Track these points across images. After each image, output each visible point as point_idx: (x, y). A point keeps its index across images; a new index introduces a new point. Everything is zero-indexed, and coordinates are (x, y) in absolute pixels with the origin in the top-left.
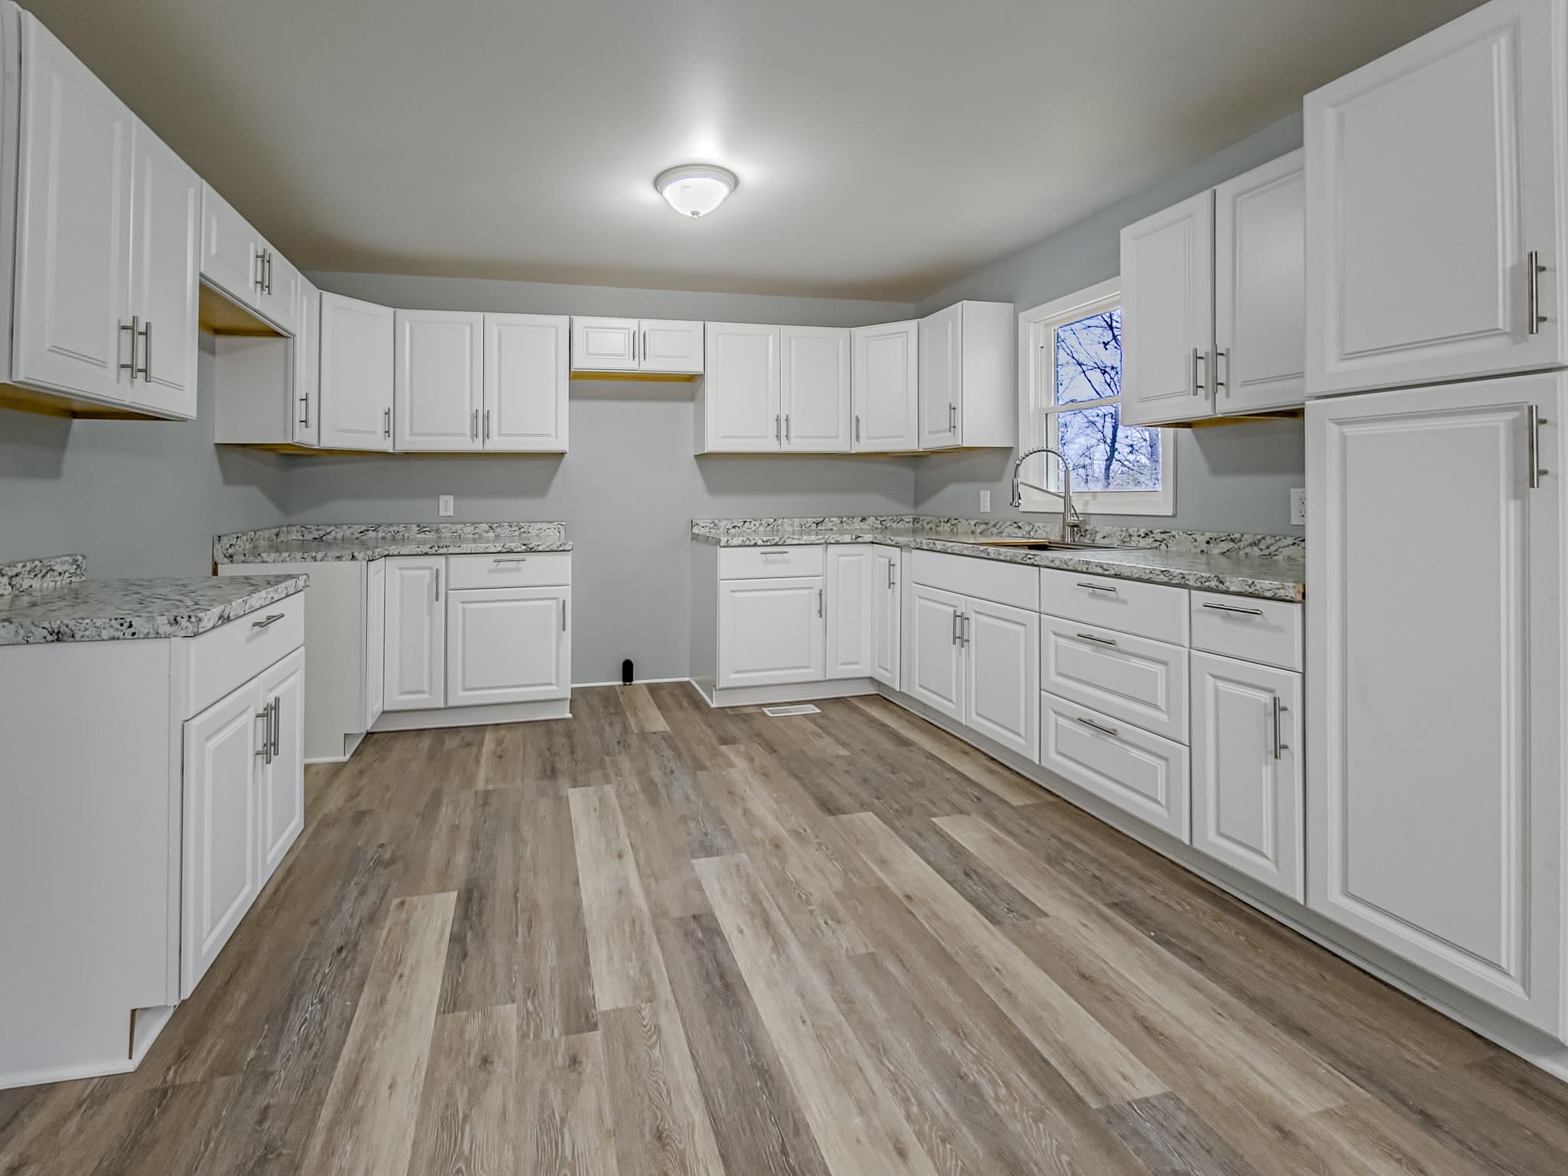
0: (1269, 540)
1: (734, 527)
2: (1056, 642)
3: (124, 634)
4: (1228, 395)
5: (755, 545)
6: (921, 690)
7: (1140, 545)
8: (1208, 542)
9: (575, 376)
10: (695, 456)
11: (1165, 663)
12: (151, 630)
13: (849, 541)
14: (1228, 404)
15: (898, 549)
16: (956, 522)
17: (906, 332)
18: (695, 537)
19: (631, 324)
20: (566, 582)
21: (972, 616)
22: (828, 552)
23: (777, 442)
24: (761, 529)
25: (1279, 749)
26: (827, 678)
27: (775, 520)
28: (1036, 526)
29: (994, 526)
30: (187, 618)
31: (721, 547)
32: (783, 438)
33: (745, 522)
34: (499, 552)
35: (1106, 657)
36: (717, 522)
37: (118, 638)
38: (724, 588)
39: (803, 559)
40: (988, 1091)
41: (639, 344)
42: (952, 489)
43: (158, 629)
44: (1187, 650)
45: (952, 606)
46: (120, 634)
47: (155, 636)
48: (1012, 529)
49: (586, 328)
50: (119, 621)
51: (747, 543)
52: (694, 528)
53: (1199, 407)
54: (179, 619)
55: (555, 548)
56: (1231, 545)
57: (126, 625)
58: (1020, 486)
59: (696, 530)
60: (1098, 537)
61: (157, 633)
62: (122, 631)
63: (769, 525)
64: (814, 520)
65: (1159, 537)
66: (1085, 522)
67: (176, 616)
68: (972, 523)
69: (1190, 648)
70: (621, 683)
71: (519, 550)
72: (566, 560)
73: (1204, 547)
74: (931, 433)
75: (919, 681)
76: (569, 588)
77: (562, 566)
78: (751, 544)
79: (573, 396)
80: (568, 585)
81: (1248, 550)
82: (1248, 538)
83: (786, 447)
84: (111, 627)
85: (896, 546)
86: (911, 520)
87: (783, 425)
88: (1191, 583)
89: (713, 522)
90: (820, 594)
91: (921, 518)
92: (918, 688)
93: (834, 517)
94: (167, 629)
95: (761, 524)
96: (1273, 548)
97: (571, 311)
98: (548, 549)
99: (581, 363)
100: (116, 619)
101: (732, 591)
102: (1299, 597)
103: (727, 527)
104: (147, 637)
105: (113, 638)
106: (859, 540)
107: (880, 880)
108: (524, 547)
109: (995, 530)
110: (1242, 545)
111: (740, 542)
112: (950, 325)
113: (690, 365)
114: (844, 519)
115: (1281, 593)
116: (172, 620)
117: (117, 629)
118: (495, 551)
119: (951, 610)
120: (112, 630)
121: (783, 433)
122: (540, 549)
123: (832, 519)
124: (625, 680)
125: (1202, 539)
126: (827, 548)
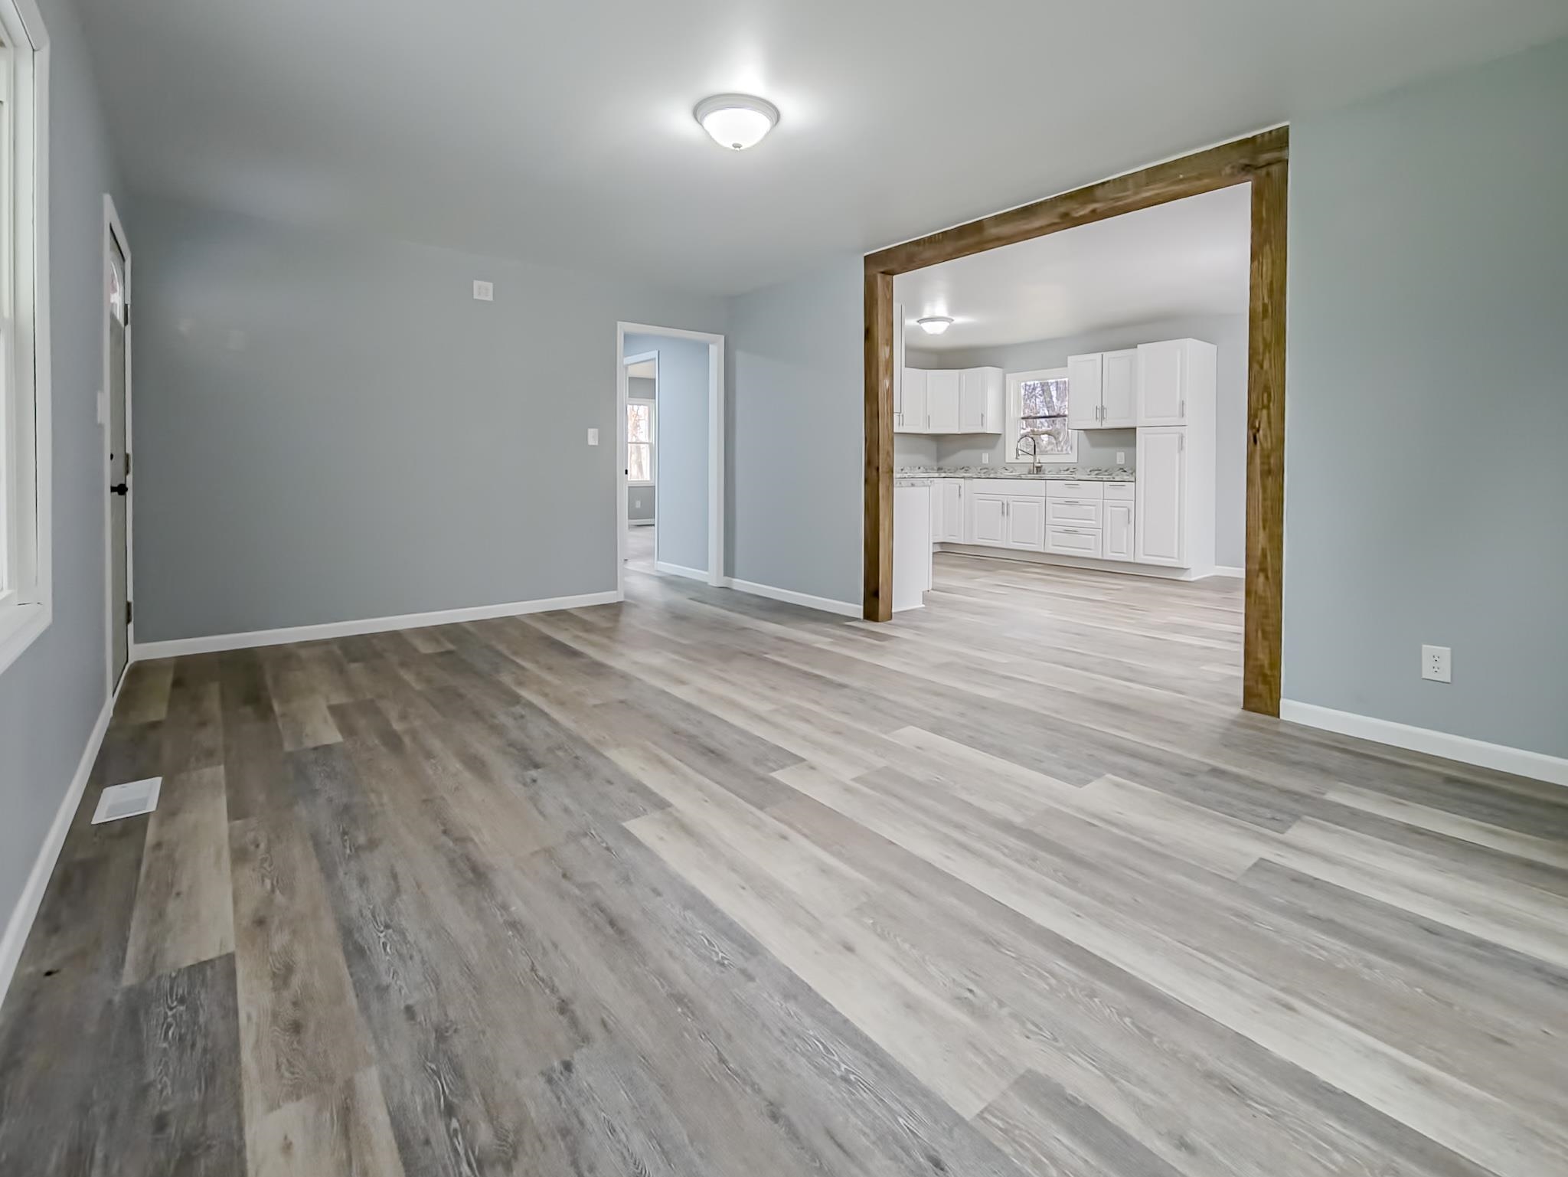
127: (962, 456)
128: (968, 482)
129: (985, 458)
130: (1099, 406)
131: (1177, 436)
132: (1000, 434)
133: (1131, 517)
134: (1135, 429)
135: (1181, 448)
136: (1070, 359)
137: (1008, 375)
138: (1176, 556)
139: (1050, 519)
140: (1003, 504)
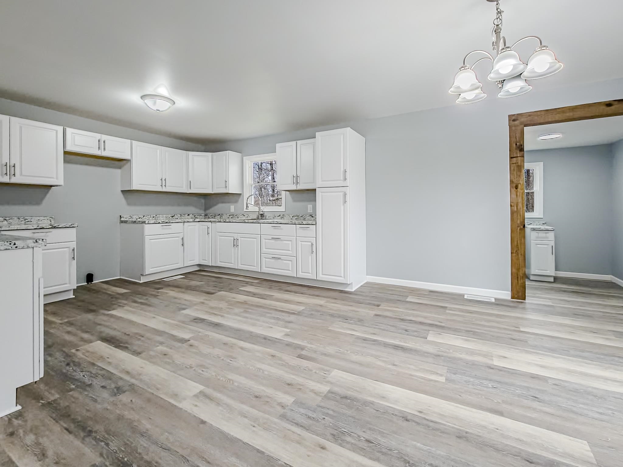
0: (304, 216)
1: (139, 218)
2: (265, 241)
3: (12, 247)
4: (299, 185)
5: (159, 223)
6: (220, 263)
7: (278, 218)
8: (293, 217)
9: (66, 153)
10: (122, 191)
11: (291, 241)
12: (25, 245)
13: (192, 221)
14: (300, 187)
15: (211, 223)
16: (222, 215)
17: (208, 156)
18: (122, 222)
19: (98, 136)
20: (74, 240)
21: (239, 239)
22: (184, 225)
23: (161, 188)
24: (151, 218)
25: (312, 252)
26: (185, 266)
27: (156, 215)
28: (249, 215)
29: (236, 216)
30: (42, 240)
31: (145, 224)
32: (163, 186)
33: (144, 216)
34: (35, 229)
35: (279, 242)
36: (132, 216)
37: (9, 249)
38: (147, 238)
39: (176, 227)
40: (280, 317)
41: (101, 144)
42: (220, 206)
43: (28, 245)
44: (295, 237)
45: (232, 237)
46: (10, 248)
47: (27, 247)
48: (242, 216)
49: (74, 133)
50: (8, 242)
51: (156, 222)
52: (121, 219)
53: (294, 187)
54: (38, 240)
55: (68, 226)
56: (297, 217)
57: (12, 244)
58: (249, 204)
59: (122, 219)
60: (267, 217)
61: (28, 246)
62: (10, 246)
63: (154, 217)
64: (171, 215)
65: (282, 216)
66: (264, 213)
67: (36, 240)
68: (228, 215)
69: (296, 236)
70: (86, 284)
71: (48, 227)
72: (74, 231)
73: (292, 218)
74: (217, 188)
75: (220, 260)
76: (75, 242)
77: (72, 234)
78: (157, 223)
79: (66, 161)
80: (75, 241)
81: (301, 218)
82: (300, 215)
83: (164, 189)
84: (5, 245)
85: (210, 222)
86: (204, 215)
87: (163, 181)
88: (296, 223)
89: (131, 216)
90: (183, 239)
91: (208, 214)
92: (219, 263)
93: (178, 214)
94: (33, 245)
95: (151, 217)
96: (305, 217)
97: (65, 125)
98: (65, 227)
99: (69, 148)
100: (7, 242)
101: (150, 240)
102: (315, 224)
103: (136, 218)
104: (23, 248)
105: (7, 249)
106: (195, 221)
107: (236, 301)
108: (51, 226)
109: (236, 217)
110: (299, 217)
111: (153, 222)
112: (224, 157)
113: (125, 155)
114: (182, 215)
115: (312, 223)
116: (35, 242)
117: (8, 246)
118: (33, 228)
119: (233, 238)
120: (5, 246)
121: (164, 184)
122: (60, 226)
123: (177, 215)
124: (88, 282)
125: (291, 216)
126: (184, 223)
127: (219, 208)
128: (213, 224)
129: (232, 208)
130: (295, 175)
131: (342, 194)
132: (241, 194)
133: (313, 249)
134: (316, 190)
135: (345, 202)
136: (278, 145)
137: (244, 158)
138: (342, 275)
139: (264, 250)
140: (234, 239)
